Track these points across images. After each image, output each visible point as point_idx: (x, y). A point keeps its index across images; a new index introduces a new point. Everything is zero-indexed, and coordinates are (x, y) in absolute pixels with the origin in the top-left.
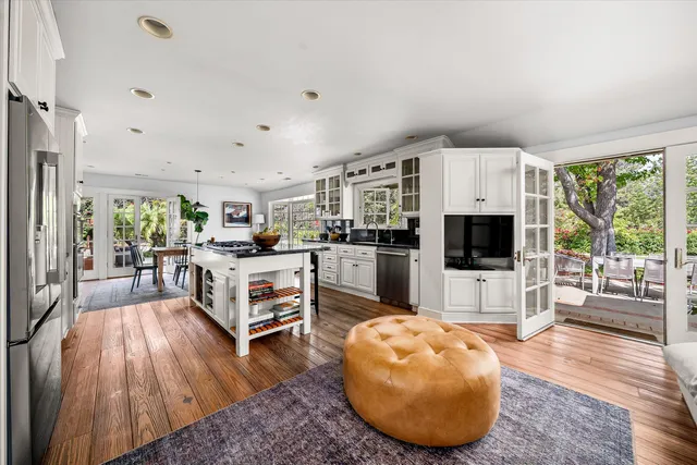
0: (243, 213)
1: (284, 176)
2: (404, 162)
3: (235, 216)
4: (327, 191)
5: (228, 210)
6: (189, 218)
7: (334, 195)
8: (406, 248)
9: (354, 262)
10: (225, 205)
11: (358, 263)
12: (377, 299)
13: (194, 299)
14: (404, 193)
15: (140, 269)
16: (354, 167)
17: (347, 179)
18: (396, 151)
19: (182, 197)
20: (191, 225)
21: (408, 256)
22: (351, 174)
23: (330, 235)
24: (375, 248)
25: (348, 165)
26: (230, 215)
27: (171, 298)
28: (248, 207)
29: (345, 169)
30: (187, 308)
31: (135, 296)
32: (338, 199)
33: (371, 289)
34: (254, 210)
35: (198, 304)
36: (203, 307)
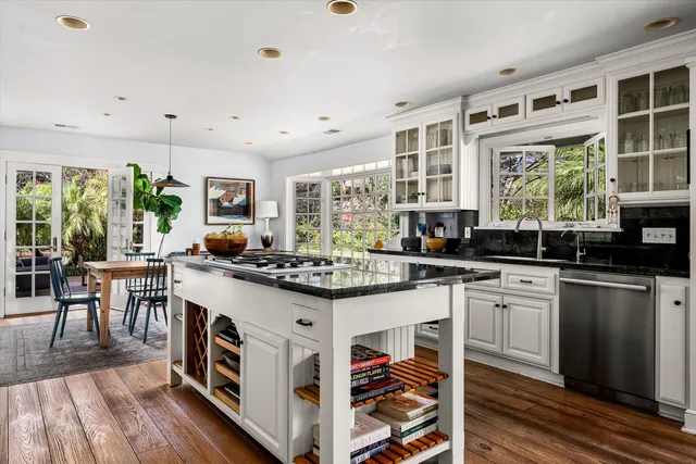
0: (240, 199)
1: (328, 125)
2: (622, 84)
3: (226, 204)
4: (422, 152)
5: (214, 193)
6: (148, 207)
7: (437, 162)
8: (645, 273)
9: (498, 299)
10: (207, 183)
11: (507, 300)
12: (559, 382)
13: (181, 371)
14: (621, 150)
15: (66, 304)
16: (489, 103)
17: (469, 127)
18: (602, 60)
19: (136, 168)
20: (151, 220)
21: (650, 292)
22: (480, 117)
23: (426, 241)
24: (556, 271)
25: (472, 99)
26: (217, 202)
27: (128, 363)
28: (249, 188)
29: (465, 106)
30: (164, 388)
31: (59, 356)
32: (448, 170)
33: (542, 359)
34: (260, 192)
35: (187, 380)
36: (206, 392)
